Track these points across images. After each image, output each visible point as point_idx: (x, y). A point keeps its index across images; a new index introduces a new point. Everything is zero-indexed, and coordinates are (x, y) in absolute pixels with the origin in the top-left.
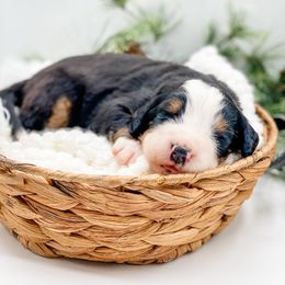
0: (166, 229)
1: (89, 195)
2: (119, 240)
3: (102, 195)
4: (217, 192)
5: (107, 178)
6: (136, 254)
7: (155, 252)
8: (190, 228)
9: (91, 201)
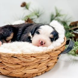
0: (27, 68)
1: (3, 58)
2: (14, 71)
3: (6, 58)
4: (42, 59)
5: (8, 54)
6: (20, 75)
7: (25, 75)
8: (35, 68)
9: (4, 60)
